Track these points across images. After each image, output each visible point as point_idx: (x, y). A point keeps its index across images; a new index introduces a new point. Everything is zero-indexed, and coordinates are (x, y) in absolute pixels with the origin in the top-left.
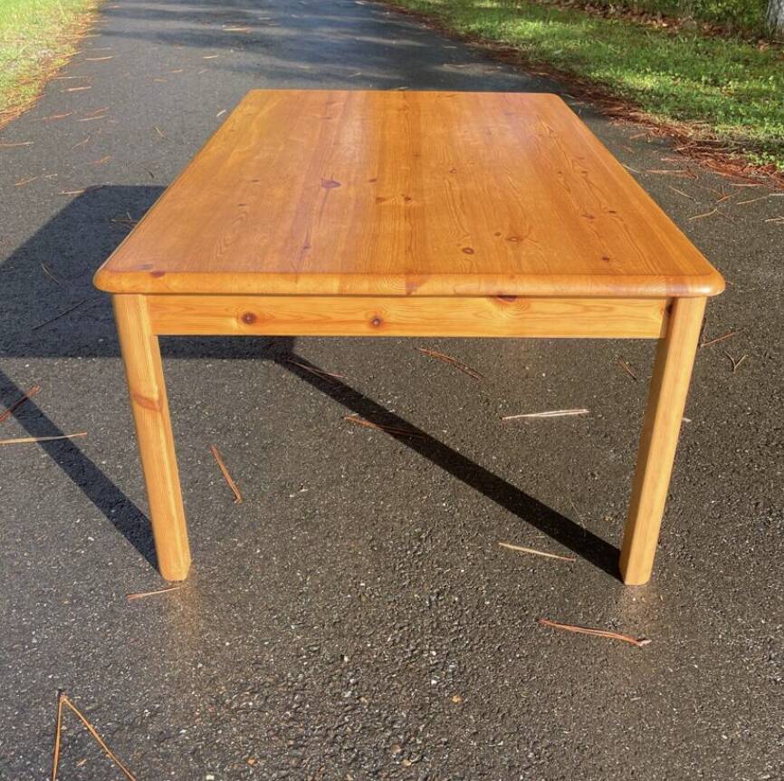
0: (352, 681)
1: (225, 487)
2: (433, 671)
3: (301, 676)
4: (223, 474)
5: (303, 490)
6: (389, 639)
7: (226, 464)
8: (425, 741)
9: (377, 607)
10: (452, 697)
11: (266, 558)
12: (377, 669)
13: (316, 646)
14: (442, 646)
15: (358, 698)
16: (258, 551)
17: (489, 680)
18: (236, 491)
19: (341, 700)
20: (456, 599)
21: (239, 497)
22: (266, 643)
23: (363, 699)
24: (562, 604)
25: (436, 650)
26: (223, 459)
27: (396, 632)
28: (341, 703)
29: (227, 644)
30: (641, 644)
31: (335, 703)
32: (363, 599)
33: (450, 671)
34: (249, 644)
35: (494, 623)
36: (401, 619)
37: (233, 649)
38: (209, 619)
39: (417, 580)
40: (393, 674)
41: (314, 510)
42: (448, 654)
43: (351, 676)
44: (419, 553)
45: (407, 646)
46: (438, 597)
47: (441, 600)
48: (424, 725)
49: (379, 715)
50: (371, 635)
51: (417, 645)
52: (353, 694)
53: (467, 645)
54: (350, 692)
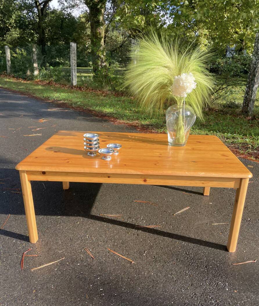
0: (210, 298)
1: (123, 259)
2: (224, 287)
3: (198, 302)
4: (119, 255)
5: (146, 252)
6: (207, 283)
10: (234, 291)
11: (157, 275)
12: (213, 292)
13: (193, 293)
15: (216, 301)
19: (213, 304)
20: (211, 267)
22: (181, 298)
23: (217, 301)
25: (220, 281)
26: (114, 251)
27: (207, 281)
30: (255, 261)
32: (192, 276)
33: (227, 285)
34: (177, 300)
35: (225, 269)
36: (205, 277)
37: (175, 303)
38: (161, 298)
39: (198, 266)
40: (217, 292)
41: (154, 257)
42: (223, 281)
43: (209, 297)
44: (191, 258)
45: (213, 283)
46: (207, 268)
47: (208, 268)
48: (236, 301)
49: (225, 303)
50: (202, 284)
51: (215, 282)
52: (214, 301)
53: (225, 277)
54: (213, 301)
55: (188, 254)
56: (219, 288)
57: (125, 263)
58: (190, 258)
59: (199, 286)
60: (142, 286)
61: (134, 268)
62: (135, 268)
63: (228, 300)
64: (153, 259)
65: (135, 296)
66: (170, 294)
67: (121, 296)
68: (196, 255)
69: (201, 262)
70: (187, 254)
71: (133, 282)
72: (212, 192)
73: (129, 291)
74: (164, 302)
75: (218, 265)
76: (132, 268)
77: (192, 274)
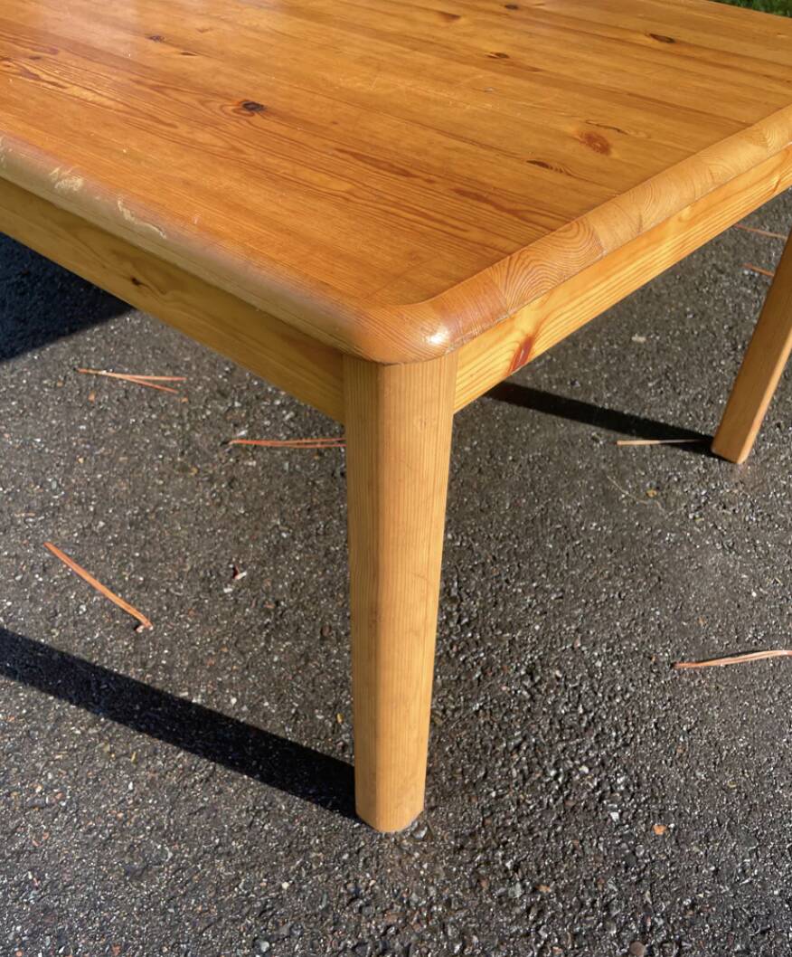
0: (508, 865)
1: (108, 607)
2: (601, 798)
3: (433, 892)
4: (92, 588)
5: (239, 577)
6: (515, 772)
7: (87, 568)
8: (665, 916)
9: (464, 727)
10: (652, 829)
12: (531, 830)
14: (587, 753)
15: (535, 890)
16: (234, 701)
17: (677, 781)
18: (132, 611)
19: (514, 905)
20: (558, 673)
21: (140, 617)
22: (346, 857)
23: (543, 889)
24: (683, 632)
25: (585, 763)
26: (78, 561)
27: (516, 757)
28: (518, 910)
29: (285, 885)
31: (511, 915)
33: (622, 788)
34: (319, 871)
35: (627, 692)
36: (508, 734)
37: (300, 890)
38: (229, 854)
39: (490, 663)
40: (555, 826)
41: (277, 603)
42: (602, 764)
43: (504, 858)
44: (466, 620)
45: (545, 774)
46: (532, 679)
47: (540, 682)
48: (648, 892)
49: (582, 905)
50: (485, 776)
51: (556, 766)
52: (524, 887)
53: (616, 739)
54: (518, 885)
55: (454, 593)
56: (570, 804)
57: (108, 633)
58: (459, 621)
59: (465, 787)
60: (150, 775)
61: (144, 665)
62: (150, 664)
63: (604, 886)
64: (268, 613)
65: (90, 830)
66: (289, 832)
67: (13, 832)
68: (496, 604)
69: (512, 642)
70: (449, 593)
71: (108, 748)
72: (661, 285)
73: (70, 803)
74: (238, 878)
75: (599, 664)
76: (135, 664)
77: (444, 711)
